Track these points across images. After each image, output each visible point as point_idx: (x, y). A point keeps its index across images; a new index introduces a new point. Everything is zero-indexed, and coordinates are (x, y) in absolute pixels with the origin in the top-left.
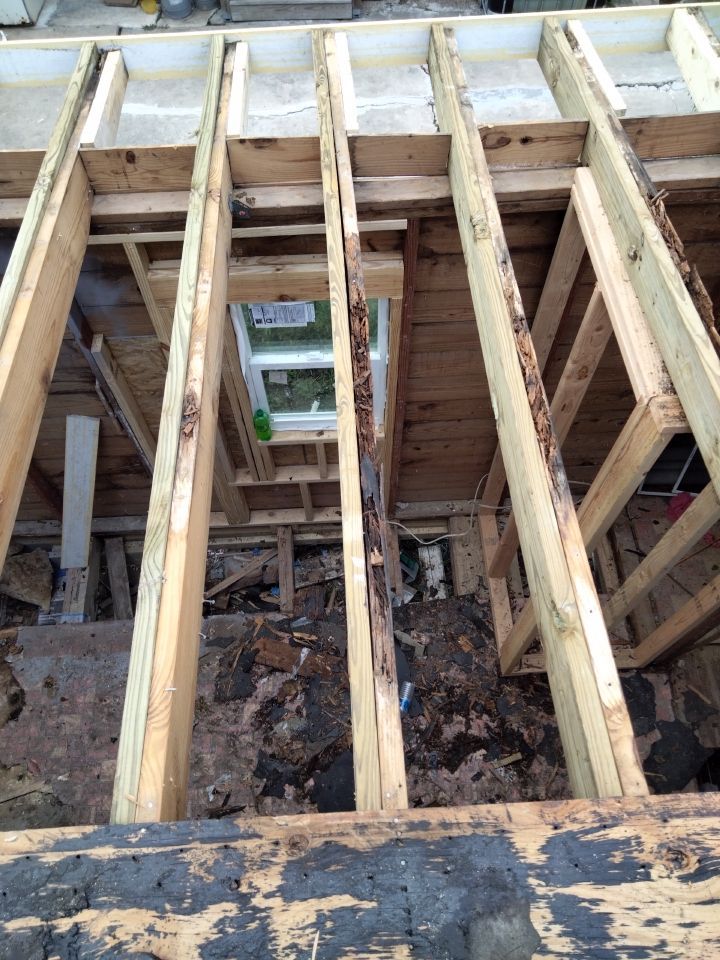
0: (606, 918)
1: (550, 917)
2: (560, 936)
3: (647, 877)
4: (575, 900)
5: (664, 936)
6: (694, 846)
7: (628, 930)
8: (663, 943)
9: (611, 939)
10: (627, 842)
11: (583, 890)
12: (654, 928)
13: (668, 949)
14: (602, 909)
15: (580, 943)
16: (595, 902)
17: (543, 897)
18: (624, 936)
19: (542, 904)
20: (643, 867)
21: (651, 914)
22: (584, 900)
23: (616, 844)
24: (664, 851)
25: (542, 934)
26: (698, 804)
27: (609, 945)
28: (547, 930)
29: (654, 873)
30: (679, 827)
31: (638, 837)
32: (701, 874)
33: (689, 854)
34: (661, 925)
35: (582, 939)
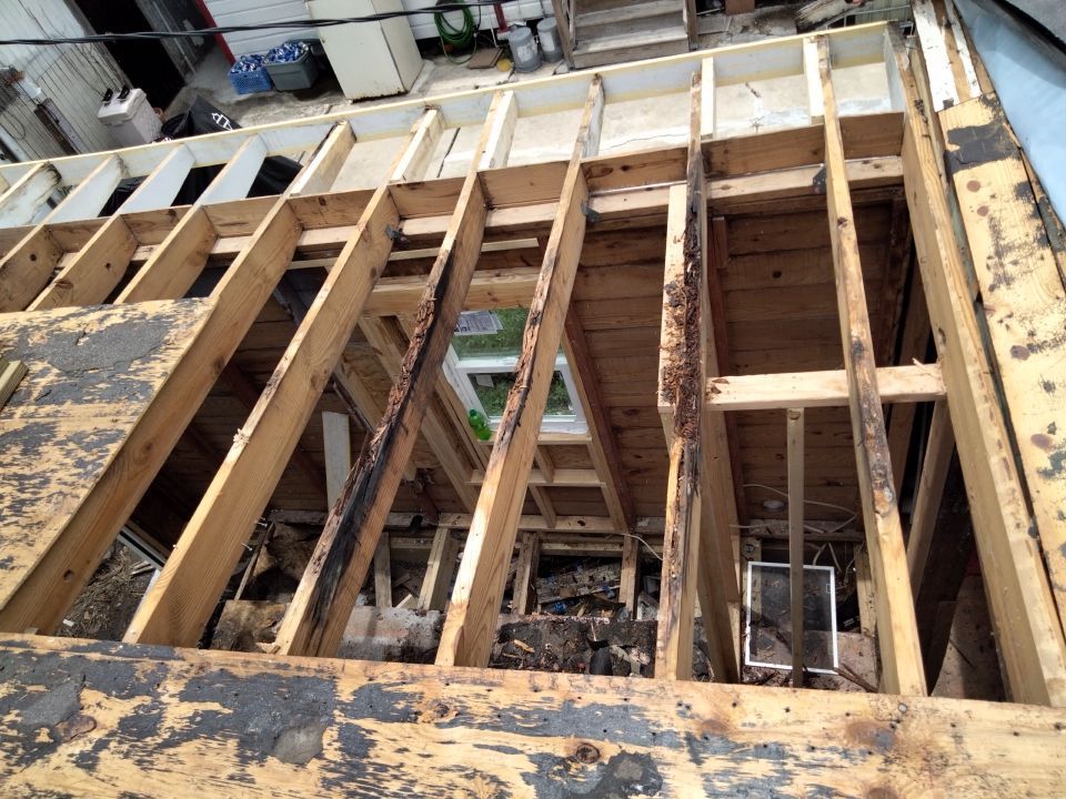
0: (372, 743)
1: (336, 737)
2: (336, 750)
3: (415, 721)
4: (359, 728)
5: (405, 761)
6: (458, 704)
7: (383, 753)
8: (402, 765)
9: (368, 757)
10: (413, 695)
11: (367, 723)
12: (400, 755)
13: (402, 769)
14: (373, 737)
15: (347, 756)
16: (369, 732)
17: (338, 724)
18: (378, 756)
19: (335, 728)
20: (416, 713)
21: (404, 745)
22: (364, 730)
23: (404, 696)
24: (436, 704)
25: (325, 747)
26: (477, 675)
27: (365, 761)
28: (330, 745)
29: (420, 718)
30: (455, 690)
31: (422, 693)
32: (452, 724)
33: (452, 708)
34: (406, 753)
35: (349, 754)
